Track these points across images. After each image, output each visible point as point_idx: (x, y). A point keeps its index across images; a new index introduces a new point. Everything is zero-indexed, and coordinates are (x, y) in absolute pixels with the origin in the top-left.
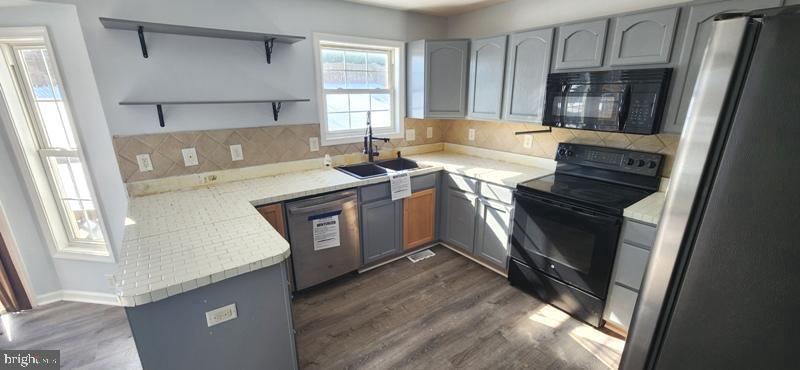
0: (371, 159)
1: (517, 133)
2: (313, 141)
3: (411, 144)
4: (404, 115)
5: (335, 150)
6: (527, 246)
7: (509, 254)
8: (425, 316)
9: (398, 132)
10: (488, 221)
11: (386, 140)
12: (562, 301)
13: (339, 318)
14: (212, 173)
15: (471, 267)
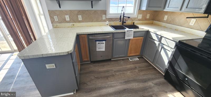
0: (123, 24)
1: (187, 18)
2: (104, 16)
3: (139, 20)
4: (138, 9)
5: (111, 20)
6: (176, 67)
7: (167, 67)
8: (126, 80)
9: (135, 15)
10: (161, 53)
11: (129, 17)
12: (186, 92)
13: (100, 72)
14: (73, 23)
15: (150, 67)
